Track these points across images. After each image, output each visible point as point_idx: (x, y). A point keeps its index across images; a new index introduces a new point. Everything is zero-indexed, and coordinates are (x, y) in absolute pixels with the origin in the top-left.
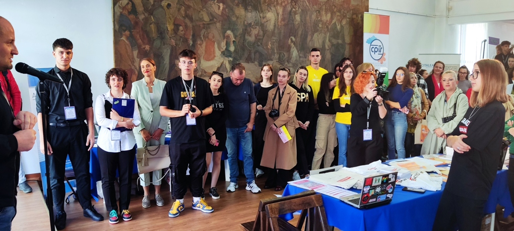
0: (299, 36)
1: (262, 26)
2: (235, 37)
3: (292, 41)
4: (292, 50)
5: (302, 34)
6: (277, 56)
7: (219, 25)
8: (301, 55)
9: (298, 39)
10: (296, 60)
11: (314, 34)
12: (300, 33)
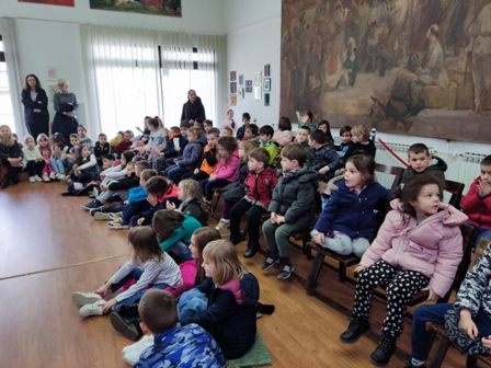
0: (448, 19)
1: (389, 21)
2: (357, 43)
3: (433, 32)
4: (431, 46)
5: (453, 16)
6: (405, 59)
7: (342, 34)
8: (447, 53)
9: (446, 27)
10: (438, 62)
11: (481, 9)
12: (450, 14)
